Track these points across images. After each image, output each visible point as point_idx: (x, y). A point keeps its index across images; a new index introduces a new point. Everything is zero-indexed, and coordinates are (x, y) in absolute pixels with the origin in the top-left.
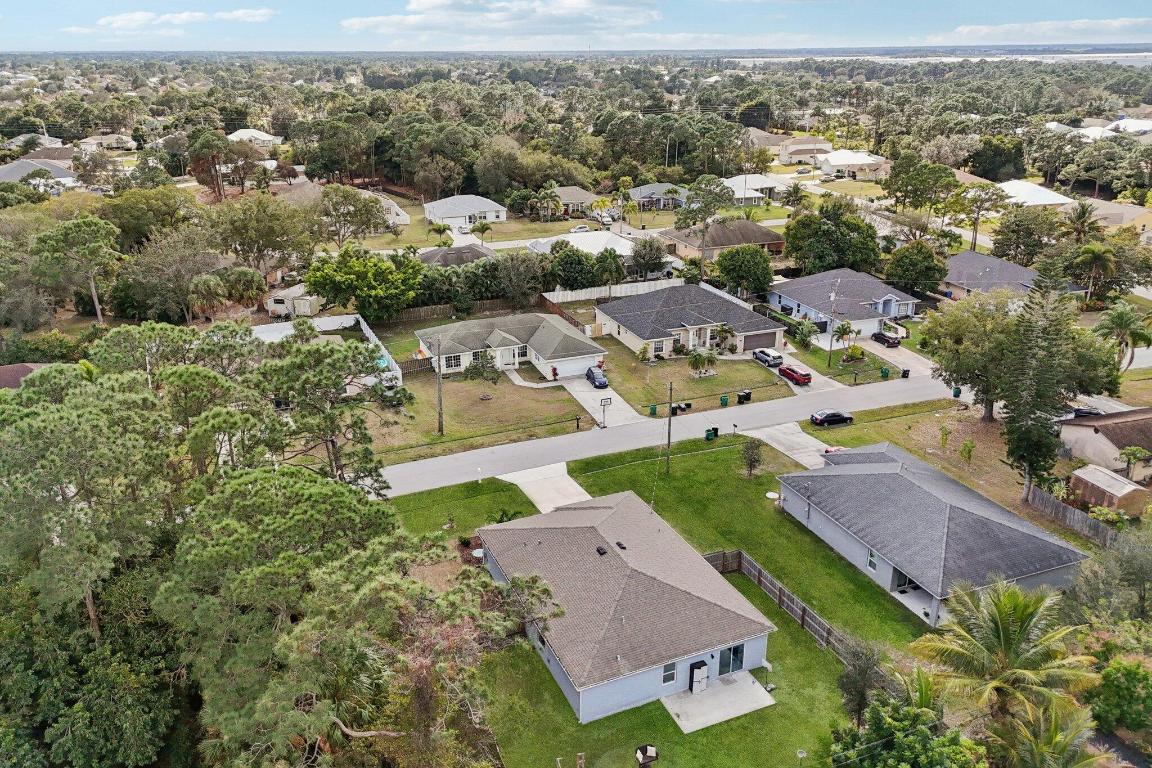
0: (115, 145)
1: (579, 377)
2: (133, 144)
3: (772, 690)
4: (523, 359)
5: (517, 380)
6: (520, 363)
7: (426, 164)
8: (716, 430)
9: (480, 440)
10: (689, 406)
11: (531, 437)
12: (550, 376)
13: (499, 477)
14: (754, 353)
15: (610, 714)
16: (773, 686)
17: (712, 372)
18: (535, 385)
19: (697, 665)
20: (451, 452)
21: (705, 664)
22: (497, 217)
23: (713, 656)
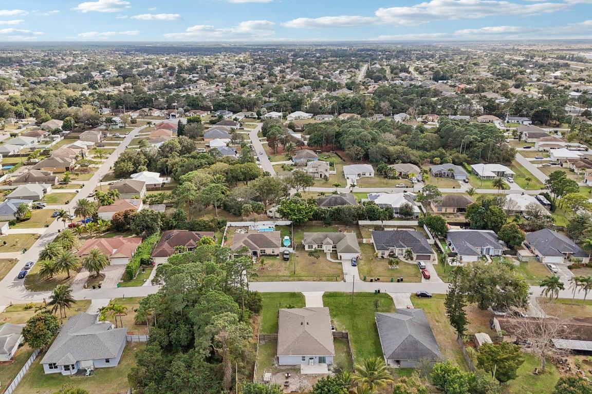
0: (250, 116)
1: (349, 260)
4: (334, 249)
5: (329, 258)
6: (332, 251)
7: (350, 148)
8: (379, 291)
9: (304, 278)
10: (378, 279)
11: (321, 280)
12: (339, 258)
13: (302, 293)
17: (397, 267)
19: (311, 359)
20: (294, 280)
21: (313, 359)
22: (370, 175)
23: (316, 358)
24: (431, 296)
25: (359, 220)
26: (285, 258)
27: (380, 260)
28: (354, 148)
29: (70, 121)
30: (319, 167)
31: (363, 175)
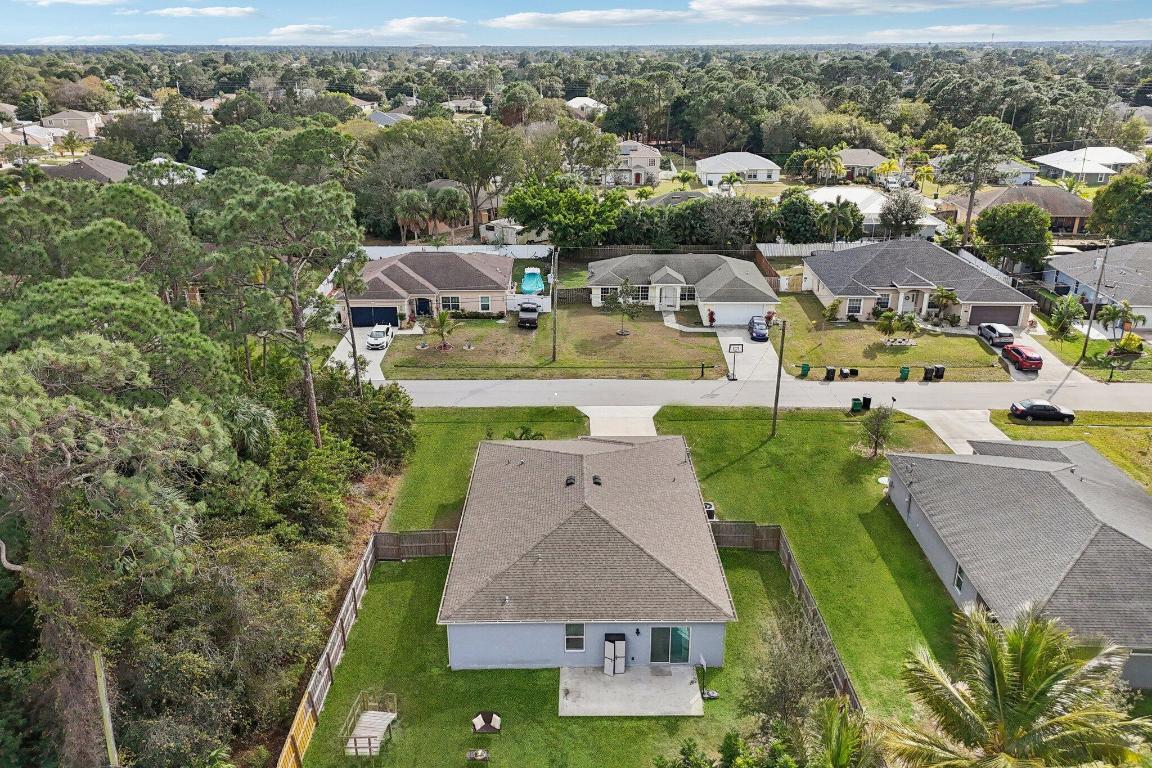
0: (469, 109)
1: (740, 327)
2: (483, 109)
3: (711, 698)
5: (670, 321)
6: (682, 307)
7: (711, 121)
8: (867, 401)
10: (855, 373)
11: (646, 377)
12: (706, 322)
13: (578, 408)
14: (980, 328)
15: (489, 667)
16: (716, 694)
17: (910, 342)
18: (686, 329)
19: (611, 638)
20: (551, 377)
21: (622, 637)
22: (769, 177)
23: (638, 632)
24: (1071, 418)
25: (758, 242)
26: (526, 324)
27: (846, 326)
28: (722, 122)
29: (35, 98)
30: (632, 155)
31: (750, 176)
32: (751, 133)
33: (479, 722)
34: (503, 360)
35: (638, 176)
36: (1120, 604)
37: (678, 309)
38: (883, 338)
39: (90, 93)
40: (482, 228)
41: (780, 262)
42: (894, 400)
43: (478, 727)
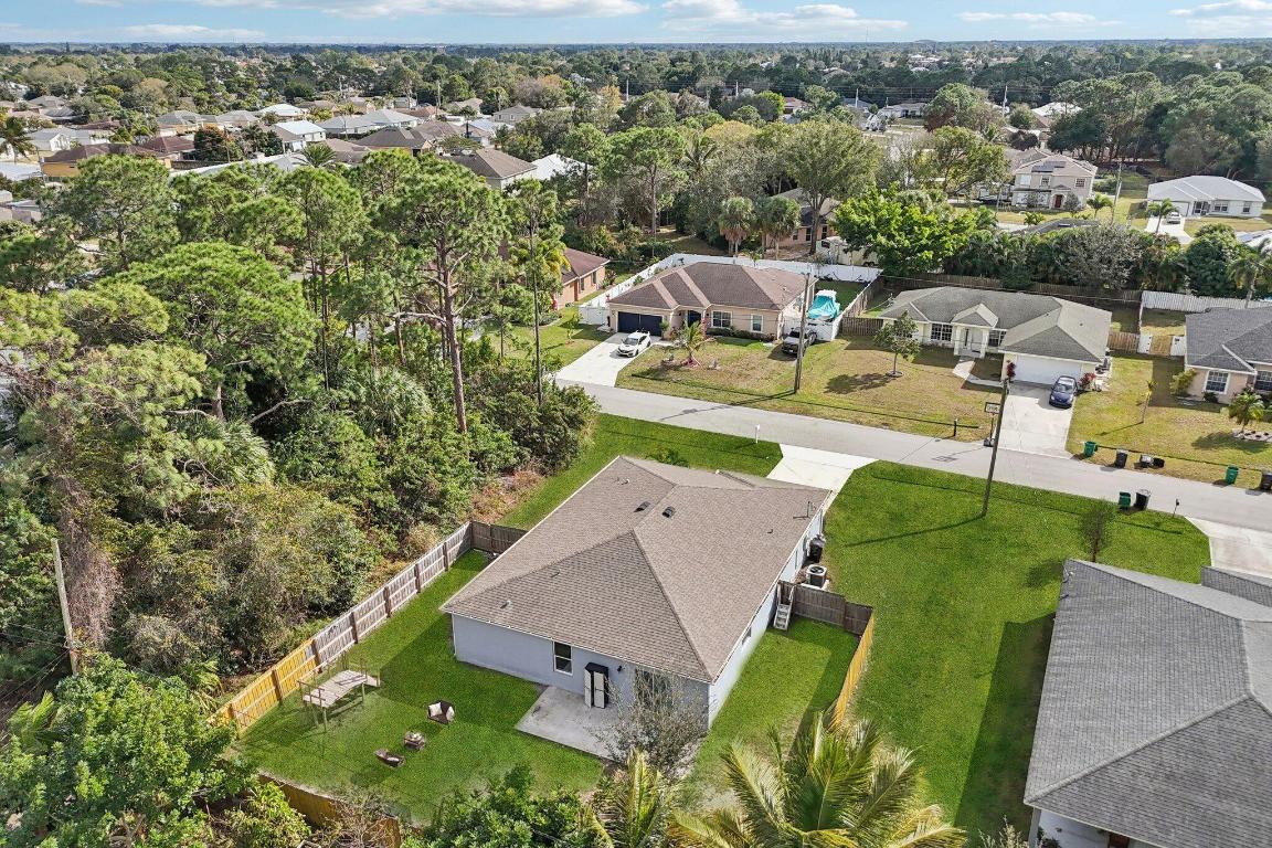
1: (1041, 387)
4: (997, 351)
5: (963, 369)
6: (985, 354)
10: (1158, 464)
12: (1004, 374)
13: (781, 446)
15: (488, 666)
18: (974, 380)
19: (591, 667)
20: (779, 409)
22: (1246, 210)
23: (620, 669)
25: (1146, 289)
26: (789, 350)
27: (1197, 406)
28: (1199, 137)
29: (497, 94)
30: (1056, 172)
31: (1217, 208)
32: (1242, 153)
33: (436, 709)
34: (742, 385)
35: (1059, 197)
36: (1204, 799)
37: (982, 355)
38: (1235, 428)
39: (545, 89)
40: (819, 243)
41: (1172, 317)
42: (1178, 504)
43: (433, 714)
